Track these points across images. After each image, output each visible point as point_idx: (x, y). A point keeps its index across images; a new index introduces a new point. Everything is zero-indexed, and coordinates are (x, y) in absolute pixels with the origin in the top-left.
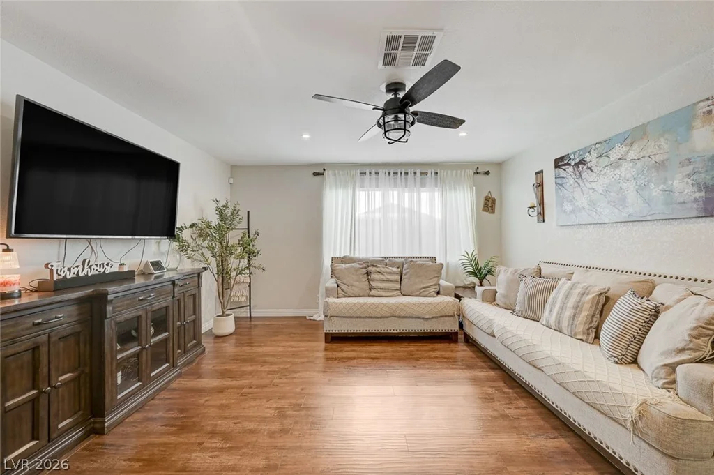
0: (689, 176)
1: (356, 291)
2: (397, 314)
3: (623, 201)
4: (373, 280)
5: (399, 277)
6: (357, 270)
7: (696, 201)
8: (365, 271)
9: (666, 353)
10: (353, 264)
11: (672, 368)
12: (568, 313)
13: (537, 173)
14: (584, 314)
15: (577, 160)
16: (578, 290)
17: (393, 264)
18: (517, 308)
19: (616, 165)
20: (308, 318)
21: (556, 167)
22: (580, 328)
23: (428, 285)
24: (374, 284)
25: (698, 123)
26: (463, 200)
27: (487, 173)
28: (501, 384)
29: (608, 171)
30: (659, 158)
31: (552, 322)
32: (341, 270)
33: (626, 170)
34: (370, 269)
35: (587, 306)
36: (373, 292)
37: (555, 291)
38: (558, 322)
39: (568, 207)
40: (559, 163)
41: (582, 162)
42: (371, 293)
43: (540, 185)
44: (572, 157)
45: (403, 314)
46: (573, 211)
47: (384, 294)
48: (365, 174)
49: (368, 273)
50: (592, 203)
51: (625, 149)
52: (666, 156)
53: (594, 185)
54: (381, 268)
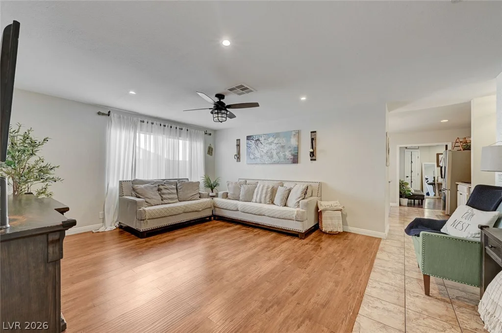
0: (290, 151)
1: (156, 202)
2: (186, 211)
3: (272, 157)
4: (163, 194)
5: (176, 191)
6: (152, 188)
7: (291, 159)
8: (156, 189)
9: (296, 199)
10: (147, 185)
11: (299, 202)
12: (264, 196)
13: (237, 140)
14: (269, 195)
15: (256, 139)
16: (265, 188)
17: (171, 184)
18: (241, 198)
19: (270, 144)
20: (94, 231)
21: (247, 139)
22: (268, 200)
23: (195, 194)
24: (164, 196)
25: (292, 137)
26: (199, 147)
27: (210, 134)
28: (245, 228)
29: (268, 145)
30: (283, 144)
31: (258, 200)
32: (141, 189)
33: (273, 146)
34: (161, 187)
35: (269, 192)
36: (165, 201)
37: (257, 188)
38: (260, 199)
39: (252, 157)
40: (248, 138)
41: (258, 140)
42: (163, 202)
43: (238, 145)
44: (254, 137)
45: (190, 210)
46: (254, 158)
47: (170, 201)
48: (143, 122)
49: (159, 190)
50: (262, 156)
51: (273, 139)
52: (284, 144)
53: (262, 149)
54: (167, 186)
